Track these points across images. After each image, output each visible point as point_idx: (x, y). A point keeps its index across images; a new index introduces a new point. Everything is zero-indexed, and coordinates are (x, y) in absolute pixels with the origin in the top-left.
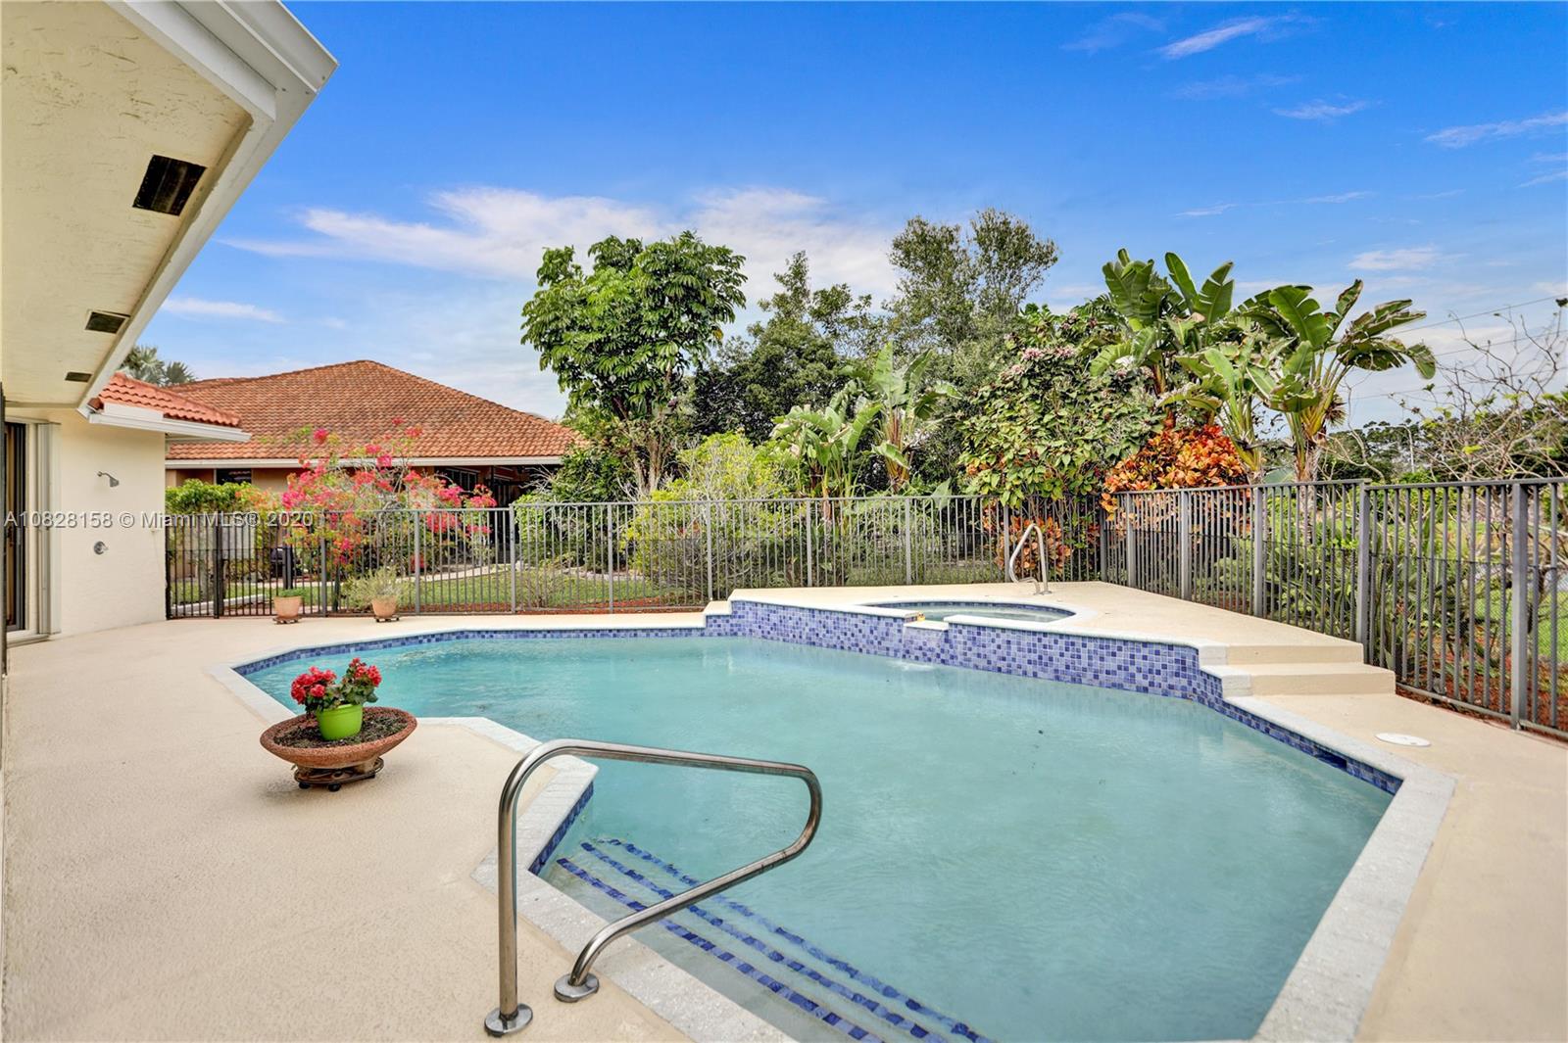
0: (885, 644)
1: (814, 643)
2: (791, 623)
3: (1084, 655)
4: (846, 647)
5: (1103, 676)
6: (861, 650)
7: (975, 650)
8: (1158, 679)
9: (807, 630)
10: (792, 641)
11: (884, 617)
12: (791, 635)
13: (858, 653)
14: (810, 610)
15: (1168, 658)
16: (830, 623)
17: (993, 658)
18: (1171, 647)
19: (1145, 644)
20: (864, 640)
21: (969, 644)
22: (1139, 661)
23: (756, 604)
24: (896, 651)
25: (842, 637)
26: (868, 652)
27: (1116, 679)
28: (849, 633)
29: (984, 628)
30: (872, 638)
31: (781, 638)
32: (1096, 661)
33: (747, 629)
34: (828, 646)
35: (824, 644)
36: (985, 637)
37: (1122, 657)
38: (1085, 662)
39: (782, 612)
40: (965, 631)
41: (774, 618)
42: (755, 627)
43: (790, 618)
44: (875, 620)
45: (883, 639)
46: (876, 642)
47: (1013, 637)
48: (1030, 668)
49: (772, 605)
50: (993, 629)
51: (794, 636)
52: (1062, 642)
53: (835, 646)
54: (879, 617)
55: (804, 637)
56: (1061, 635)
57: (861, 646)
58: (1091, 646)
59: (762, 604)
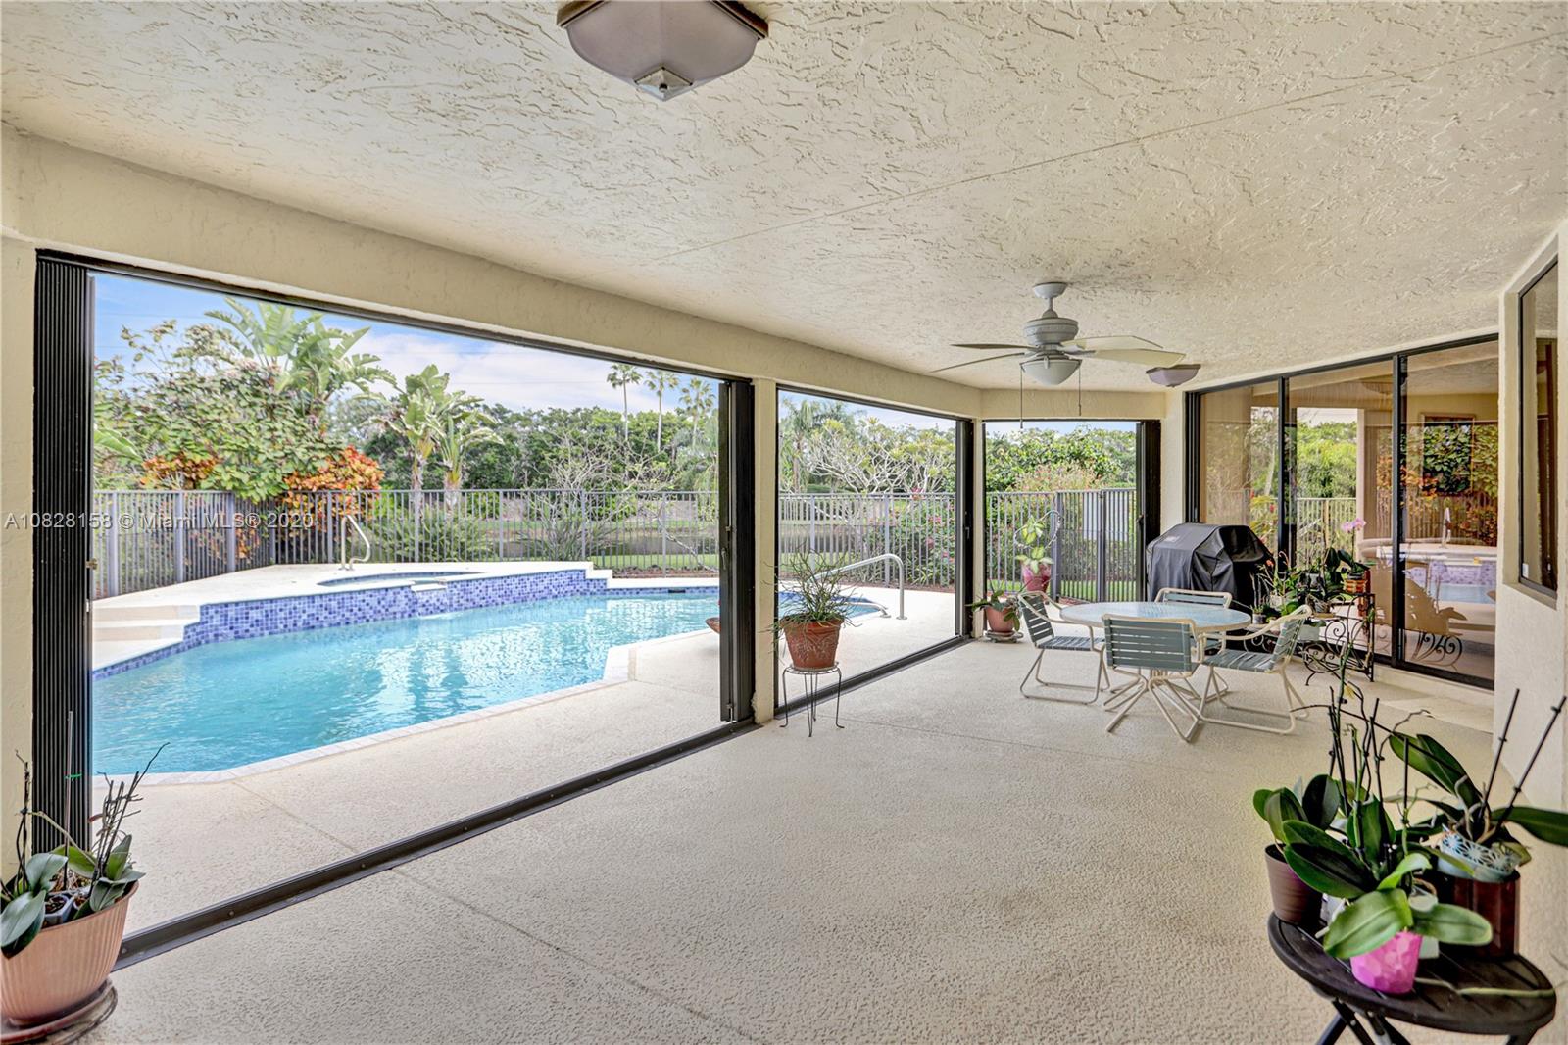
0: (391, 610)
1: (313, 627)
2: (282, 614)
3: (528, 585)
4: (352, 621)
5: (537, 595)
6: (368, 620)
7: (465, 597)
8: (561, 590)
9: (304, 616)
10: (283, 632)
11: (391, 588)
12: (282, 627)
13: (365, 623)
14: (308, 597)
15: (565, 579)
16: (334, 604)
17: (477, 600)
18: (566, 572)
19: (556, 573)
20: (372, 612)
21: (461, 594)
22: (554, 582)
23: (227, 605)
24: (403, 613)
25: (347, 614)
26: (375, 620)
27: (543, 594)
28: (355, 609)
29: (471, 581)
30: (379, 608)
31: (266, 633)
32: (534, 587)
33: (211, 636)
34: (331, 626)
35: (325, 625)
36: (472, 587)
37: (546, 582)
38: (529, 588)
39: (268, 606)
40: (458, 586)
41: (254, 614)
42: (222, 630)
43: (281, 610)
44: (383, 592)
45: (390, 606)
46: (383, 610)
47: (489, 583)
48: (499, 600)
49: (252, 601)
50: (477, 580)
51: (286, 626)
52: (517, 581)
53: (339, 624)
54: (387, 590)
55: (300, 624)
56: (517, 576)
57: (368, 616)
58: (532, 579)
59: (237, 604)
